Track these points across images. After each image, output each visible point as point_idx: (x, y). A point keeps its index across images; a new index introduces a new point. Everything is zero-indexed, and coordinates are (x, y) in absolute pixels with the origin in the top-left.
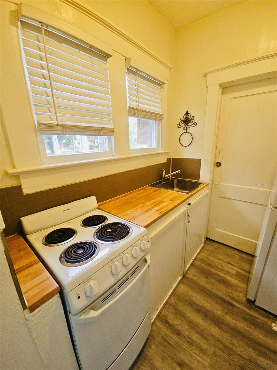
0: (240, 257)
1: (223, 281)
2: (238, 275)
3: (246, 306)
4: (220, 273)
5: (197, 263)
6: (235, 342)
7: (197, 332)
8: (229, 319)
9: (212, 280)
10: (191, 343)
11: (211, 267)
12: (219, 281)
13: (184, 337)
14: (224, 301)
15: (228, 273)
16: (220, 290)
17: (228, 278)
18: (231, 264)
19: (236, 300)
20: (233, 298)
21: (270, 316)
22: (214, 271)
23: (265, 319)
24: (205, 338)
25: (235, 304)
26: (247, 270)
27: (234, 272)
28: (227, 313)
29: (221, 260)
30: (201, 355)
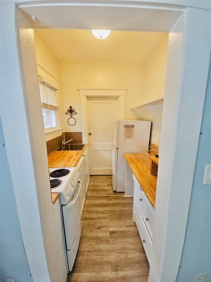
0: (106, 178)
1: (103, 190)
2: (108, 185)
3: (114, 194)
4: (101, 188)
5: (90, 188)
6: (115, 208)
7: (100, 213)
8: (110, 202)
9: (99, 192)
10: (99, 218)
11: (96, 187)
12: (102, 191)
13: (96, 218)
14: (106, 197)
15: (104, 186)
16: (104, 194)
17: (105, 188)
18: (104, 182)
19: (110, 194)
20: (108, 194)
21: (122, 193)
22: (98, 188)
23: (121, 195)
24: (104, 213)
25: (110, 195)
26: (110, 182)
27: (106, 185)
28: (108, 200)
29: (99, 182)
30: (105, 219)
